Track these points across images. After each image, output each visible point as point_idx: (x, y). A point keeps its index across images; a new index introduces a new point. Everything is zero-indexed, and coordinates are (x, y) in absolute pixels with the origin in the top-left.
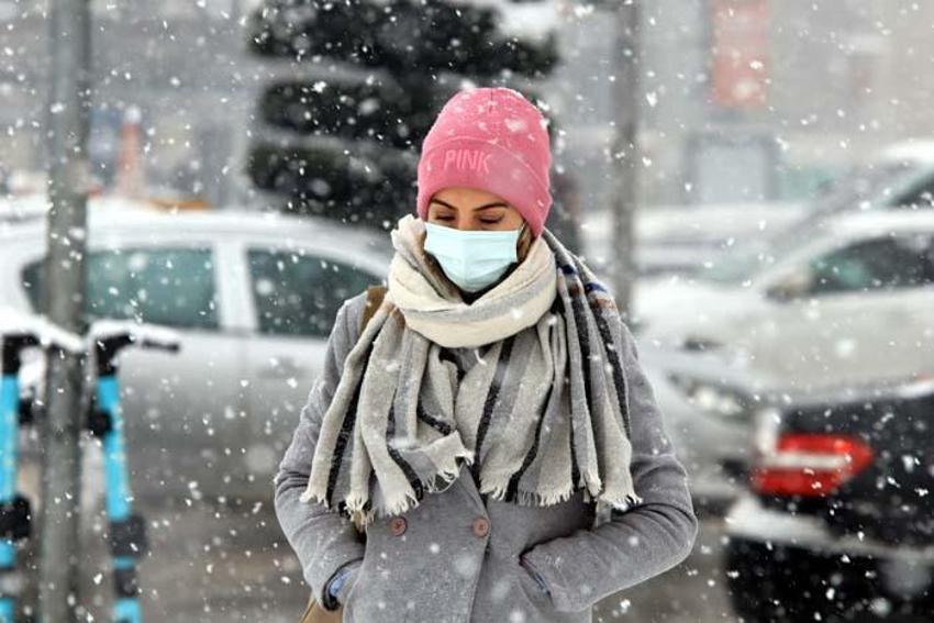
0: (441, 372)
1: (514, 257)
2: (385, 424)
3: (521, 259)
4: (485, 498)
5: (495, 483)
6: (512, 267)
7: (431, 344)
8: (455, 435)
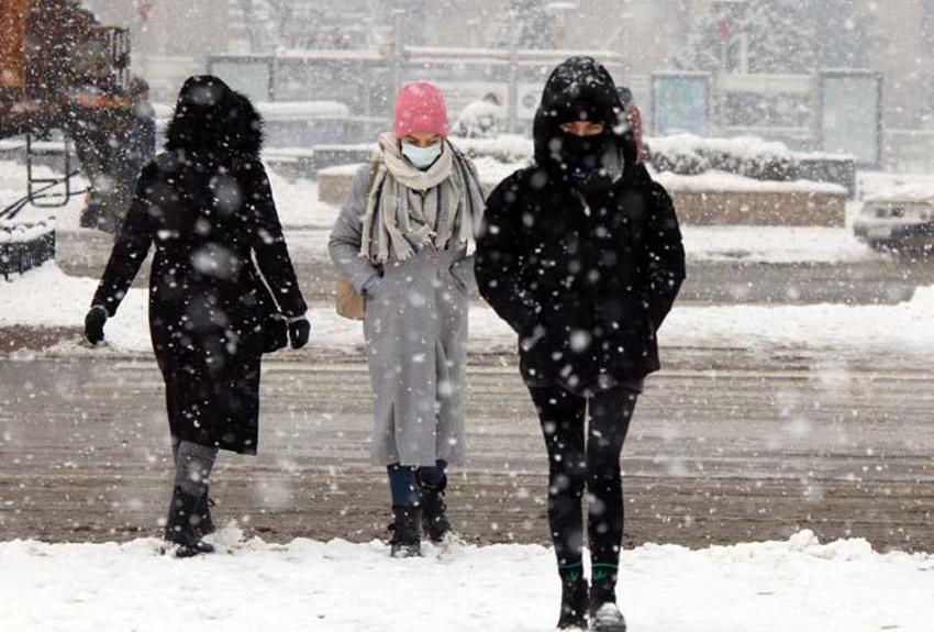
0: (416, 199)
1: (440, 152)
2: (395, 222)
3: (442, 152)
4: (437, 249)
5: (441, 243)
6: (439, 157)
7: (408, 188)
8: (426, 225)
